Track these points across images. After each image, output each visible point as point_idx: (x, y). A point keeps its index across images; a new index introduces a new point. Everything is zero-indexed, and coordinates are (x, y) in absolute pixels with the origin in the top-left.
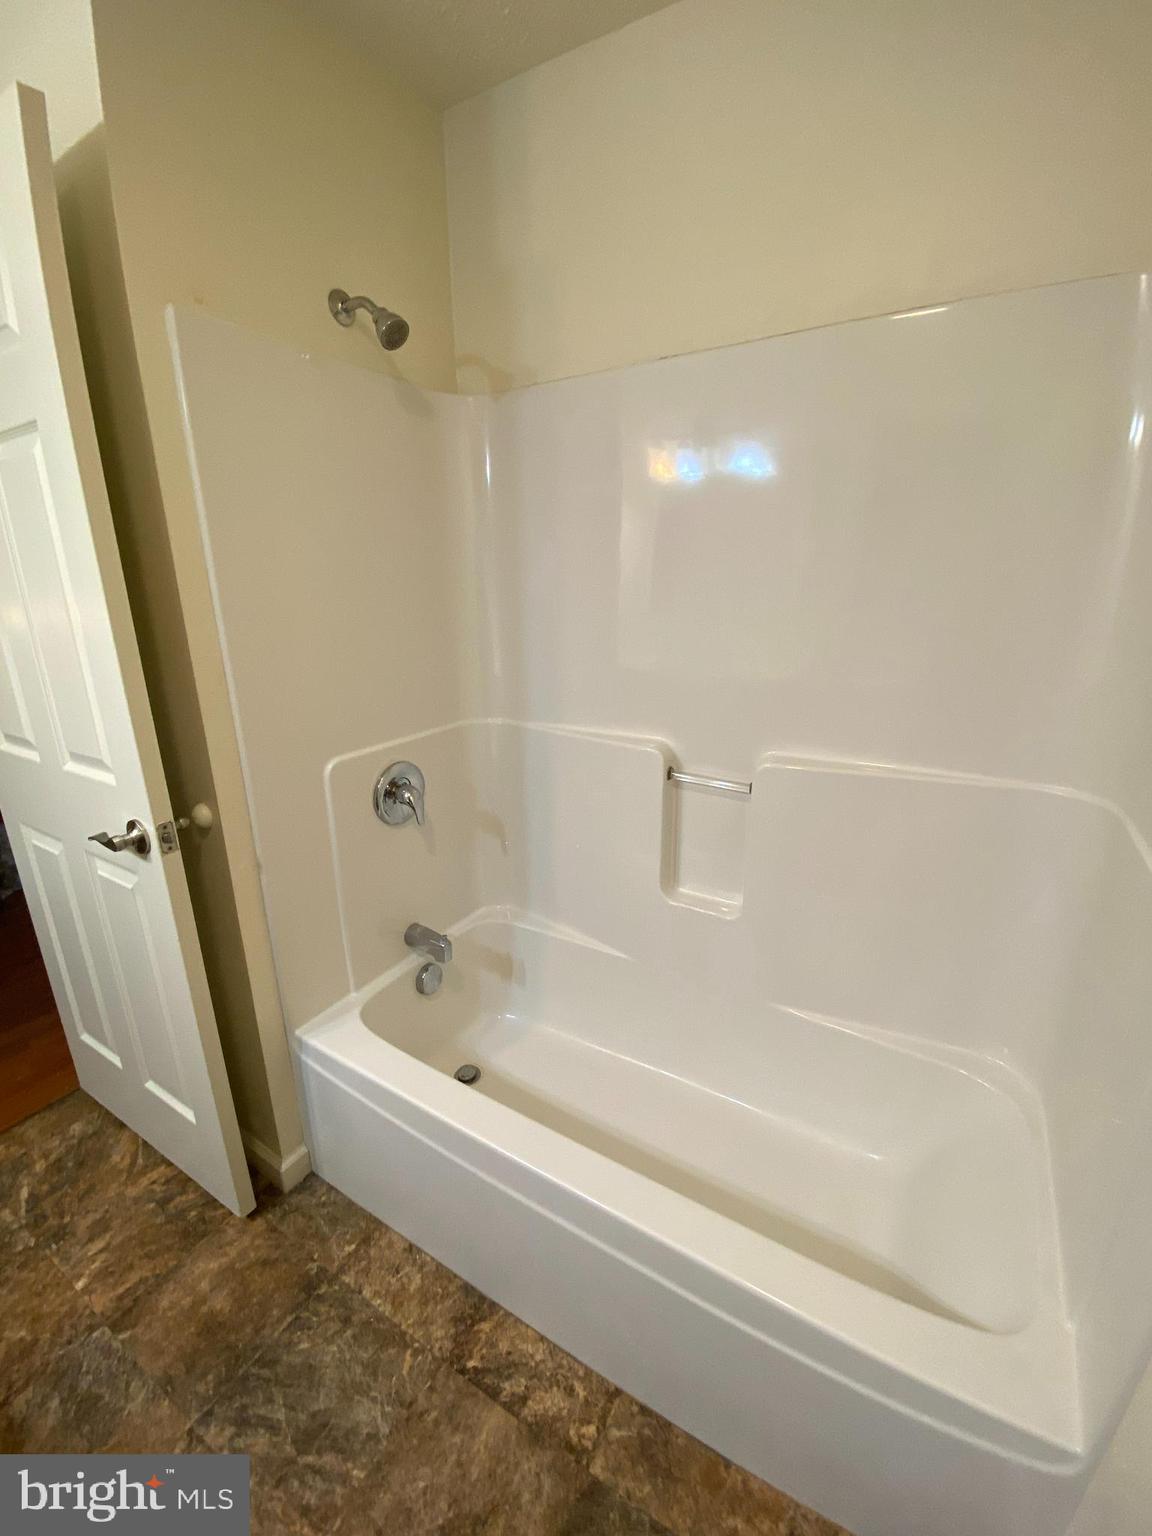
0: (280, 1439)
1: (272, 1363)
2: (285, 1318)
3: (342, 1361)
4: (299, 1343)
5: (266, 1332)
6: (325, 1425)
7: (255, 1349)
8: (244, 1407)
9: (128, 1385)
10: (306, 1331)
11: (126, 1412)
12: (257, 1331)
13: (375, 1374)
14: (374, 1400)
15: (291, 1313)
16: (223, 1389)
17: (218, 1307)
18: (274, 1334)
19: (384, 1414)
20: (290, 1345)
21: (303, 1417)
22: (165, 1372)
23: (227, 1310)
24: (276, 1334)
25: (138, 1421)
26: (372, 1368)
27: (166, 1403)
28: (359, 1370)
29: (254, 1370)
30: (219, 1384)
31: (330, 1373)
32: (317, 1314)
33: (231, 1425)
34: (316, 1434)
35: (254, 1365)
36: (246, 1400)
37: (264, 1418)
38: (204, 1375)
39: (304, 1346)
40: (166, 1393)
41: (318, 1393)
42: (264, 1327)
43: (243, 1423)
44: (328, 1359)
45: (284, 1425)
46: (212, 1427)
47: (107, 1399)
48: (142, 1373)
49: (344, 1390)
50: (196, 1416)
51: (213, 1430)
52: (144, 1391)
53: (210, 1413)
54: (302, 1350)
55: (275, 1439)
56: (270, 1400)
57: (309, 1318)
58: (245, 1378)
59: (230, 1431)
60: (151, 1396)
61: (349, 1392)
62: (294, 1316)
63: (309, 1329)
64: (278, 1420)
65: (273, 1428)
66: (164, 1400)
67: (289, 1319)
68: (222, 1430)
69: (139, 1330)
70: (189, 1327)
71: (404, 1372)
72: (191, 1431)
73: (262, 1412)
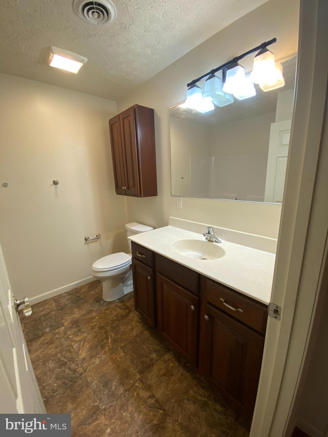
0: (69, 365)
1: (64, 383)
2: (56, 394)
3: (50, 378)
4: (56, 386)
5: (62, 392)
6: (60, 365)
7: (66, 388)
8: (73, 374)
9: (96, 388)
10: (53, 389)
11: (97, 380)
12: (64, 393)
13: (46, 372)
14: (49, 367)
15: (54, 395)
16: (76, 380)
17: (71, 405)
18: (61, 391)
19: (49, 364)
20: (58, 386)
21: (63, 368)
22: (87, 389)
23: (69, 403)
24: (60, 390)
25: (95, 378)
26: (45, 374)
27: (88, 381)
28: (48, 375)
29: (68, 382)
30: (76, 382)
31: (54, 376)
32: (49, 393)
33: (77, 371)
34: (62, 364)
35: (68, 384)
36: (72, 376)
37: (70, 371)
38: (79, 385)
39: (55, 385)
40: (88, 383)
41: (58, 372)
42: (62, 394)
43: (75, 371)
44: (52, 380)
45: (67, 368)
46: (80, 372)
47: (101, 385)
48: (93, 390)
49: (53, 371)
50: (83, 375)
51: (81, 371)
52: (93, 385)
53: (80, 375)
54: (56, 384)
55: (70, 366)
56: (68, 374)
57: (51, 392)
58: (71, 381)
59: (78, 370)
60: (92, 383)
61: (52, 371)
62: (54, 394)
63: (52, 389)
64: (68, 369)
65: (70, 369)
66: (89, 381)
67: (55, 394)
68: (79, 371)
69: (92, 405)
70: (80, 400)
71: (40, 370)
72: (85, 372)
73: (70, 372)
